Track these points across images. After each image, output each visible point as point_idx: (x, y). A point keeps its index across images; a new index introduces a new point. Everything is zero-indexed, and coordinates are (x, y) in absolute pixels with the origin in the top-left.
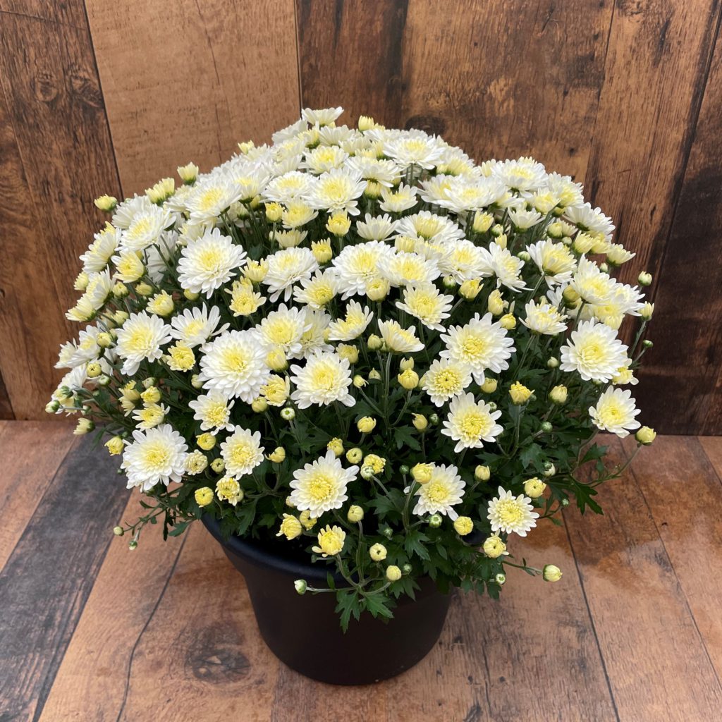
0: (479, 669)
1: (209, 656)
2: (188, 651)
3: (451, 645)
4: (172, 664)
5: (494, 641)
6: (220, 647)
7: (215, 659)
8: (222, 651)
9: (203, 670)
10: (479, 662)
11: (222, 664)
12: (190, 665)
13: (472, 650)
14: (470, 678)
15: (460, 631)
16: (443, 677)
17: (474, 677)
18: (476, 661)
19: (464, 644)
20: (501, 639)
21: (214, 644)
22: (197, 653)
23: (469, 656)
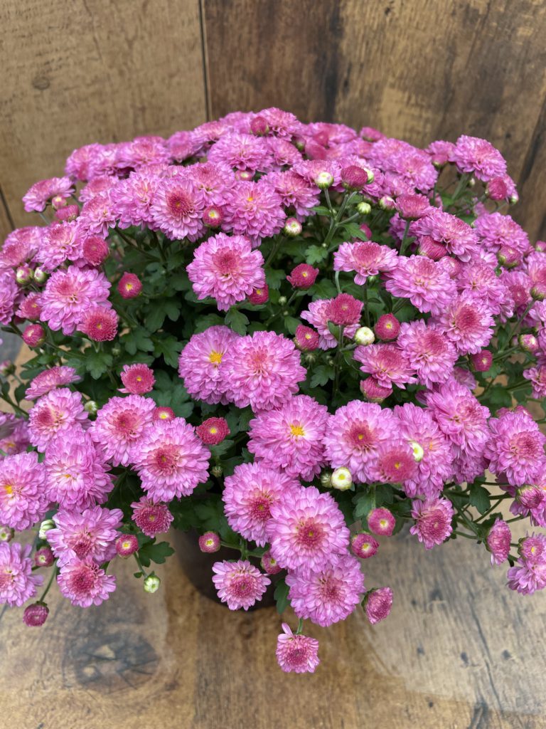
0: (473, 641)
1: (97, 647)
2: (66, 639)
3: (428, 605)
4: (44, 662)
5: (483, 596)
6: (113, 629)
7: (106, 651)
8: (116, 637)
9: (89, 671)
10: (470, 629)
11: (116, 659)
12: (71, 663)
13: (457, 611)
14: (464, 657)
15: (436, 581)
16: (428, 659)
17: (468, 655)
18: (467, 629)
19: (445, 602)
20: (491, 590)
21: (104, 625)
22: (80, 643)
23: (455, 620)
